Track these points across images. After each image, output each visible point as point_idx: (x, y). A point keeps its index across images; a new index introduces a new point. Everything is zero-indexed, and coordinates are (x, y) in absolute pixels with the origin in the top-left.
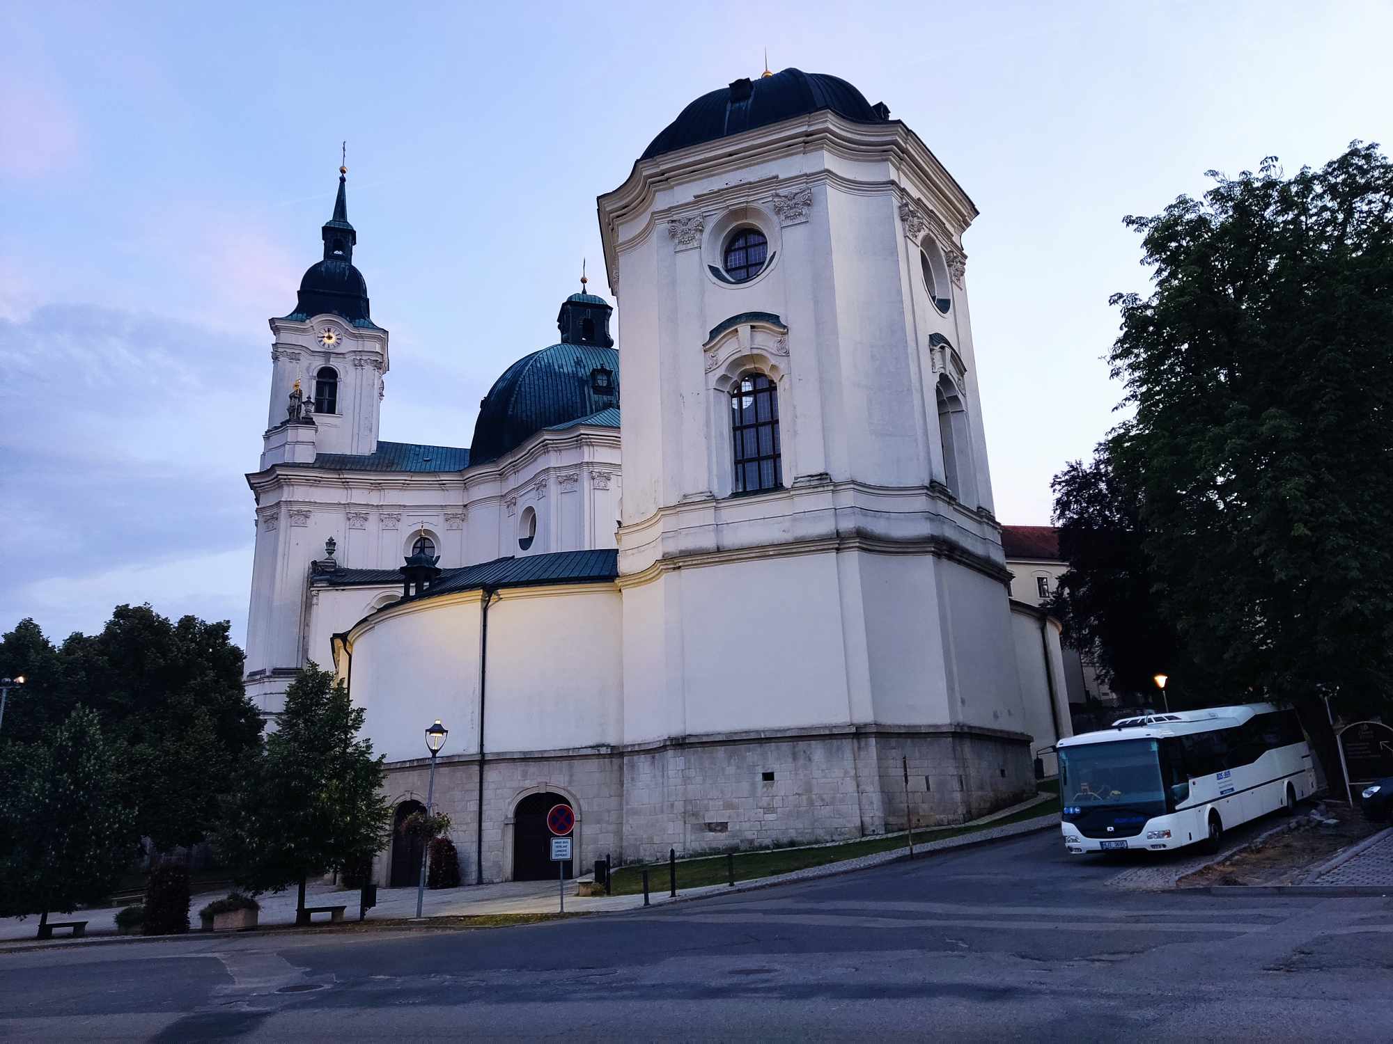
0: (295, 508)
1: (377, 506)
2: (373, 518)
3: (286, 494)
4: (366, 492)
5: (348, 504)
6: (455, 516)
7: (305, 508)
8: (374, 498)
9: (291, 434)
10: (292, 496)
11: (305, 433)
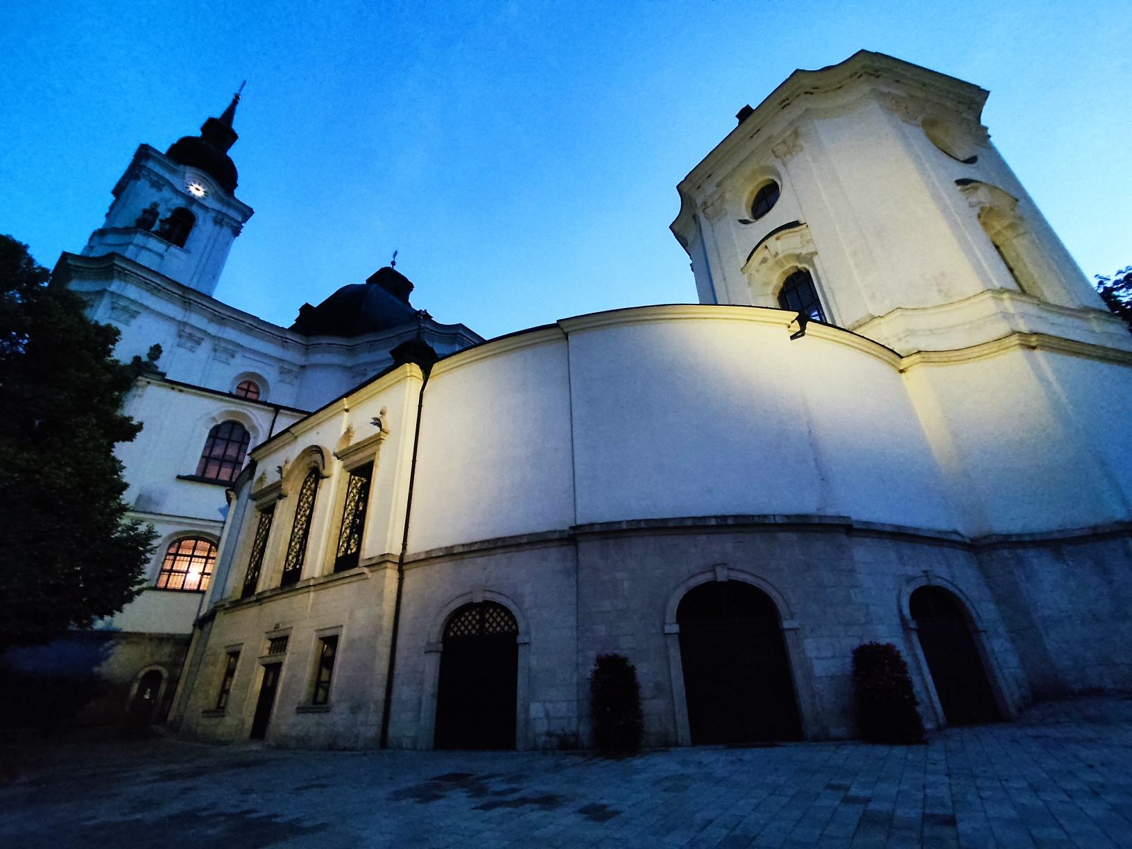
0: (122, 303)
1: (214, 336)
2: (207, 345)
3: (114, 286)
4: (205, 320)
5: (184, 322)
6: (290, 371)
7: (133, 307)
8: (213, 329)
9: (139, 239)
10: (123, 291)
11: (155, 244)
